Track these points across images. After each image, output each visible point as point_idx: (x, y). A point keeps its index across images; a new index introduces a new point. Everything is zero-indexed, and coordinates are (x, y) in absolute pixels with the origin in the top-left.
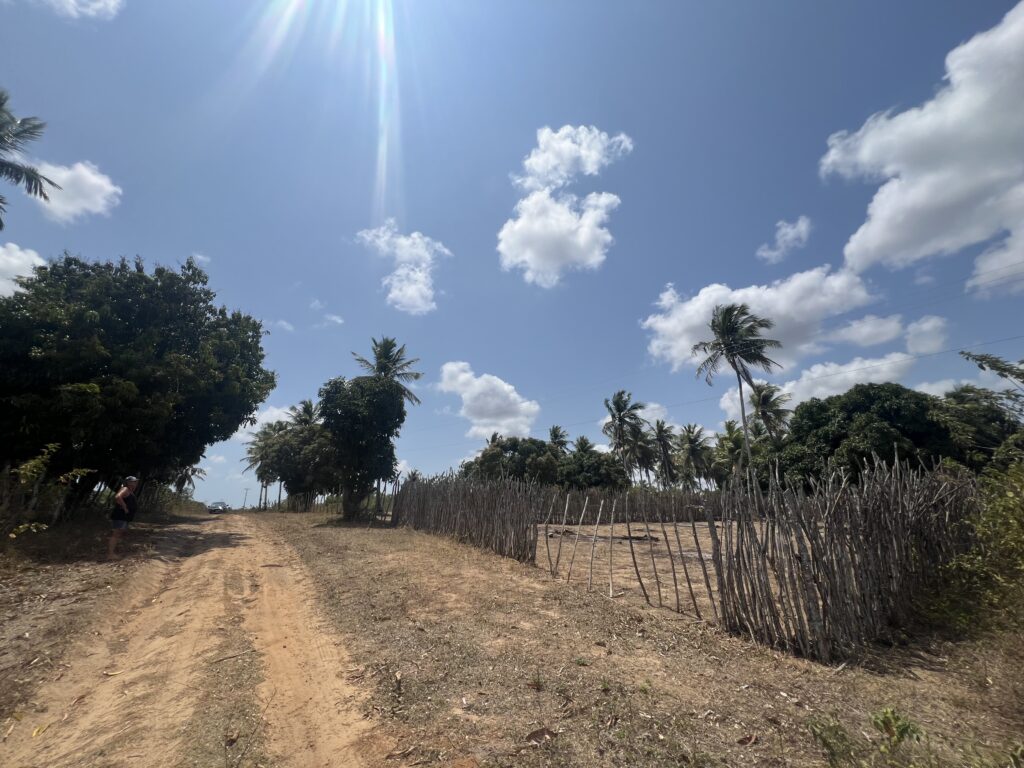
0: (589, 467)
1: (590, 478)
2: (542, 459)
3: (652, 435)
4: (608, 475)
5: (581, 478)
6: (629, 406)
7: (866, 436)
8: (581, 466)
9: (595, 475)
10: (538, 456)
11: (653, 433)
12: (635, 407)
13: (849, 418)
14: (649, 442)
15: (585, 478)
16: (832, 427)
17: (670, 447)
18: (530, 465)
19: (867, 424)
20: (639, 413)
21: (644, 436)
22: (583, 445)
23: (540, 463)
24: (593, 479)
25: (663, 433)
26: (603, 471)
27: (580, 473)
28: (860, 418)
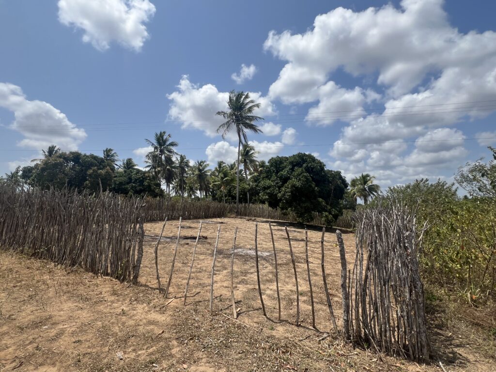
0: (136, 180)
1: (136, 187)
2: (103, 172)
3: (177, 163)
4: (149, 186)
5: (129, 186)
6: (168, 143)
7: (300, 179)
8: (130, 179)
9: (140, 186)
10: (99, 169)
11: (177, 162)
12: (172, 144)
13: (292, 169)
14: (175, 167)
15: (132, 187)
16: (284, 173)
17: (186, 172)
18: (90, 175)
19: (301, 173)
20: (174, 149)
21: (173, 162)
22: (129, 165)
23: (100, 175)
24: (138, 188)
25: (184, 163)
26: (146, 183)
27: (128, 183)
28: (298, 170)
